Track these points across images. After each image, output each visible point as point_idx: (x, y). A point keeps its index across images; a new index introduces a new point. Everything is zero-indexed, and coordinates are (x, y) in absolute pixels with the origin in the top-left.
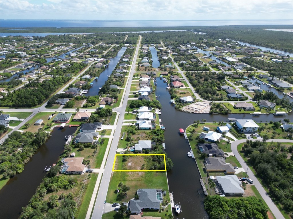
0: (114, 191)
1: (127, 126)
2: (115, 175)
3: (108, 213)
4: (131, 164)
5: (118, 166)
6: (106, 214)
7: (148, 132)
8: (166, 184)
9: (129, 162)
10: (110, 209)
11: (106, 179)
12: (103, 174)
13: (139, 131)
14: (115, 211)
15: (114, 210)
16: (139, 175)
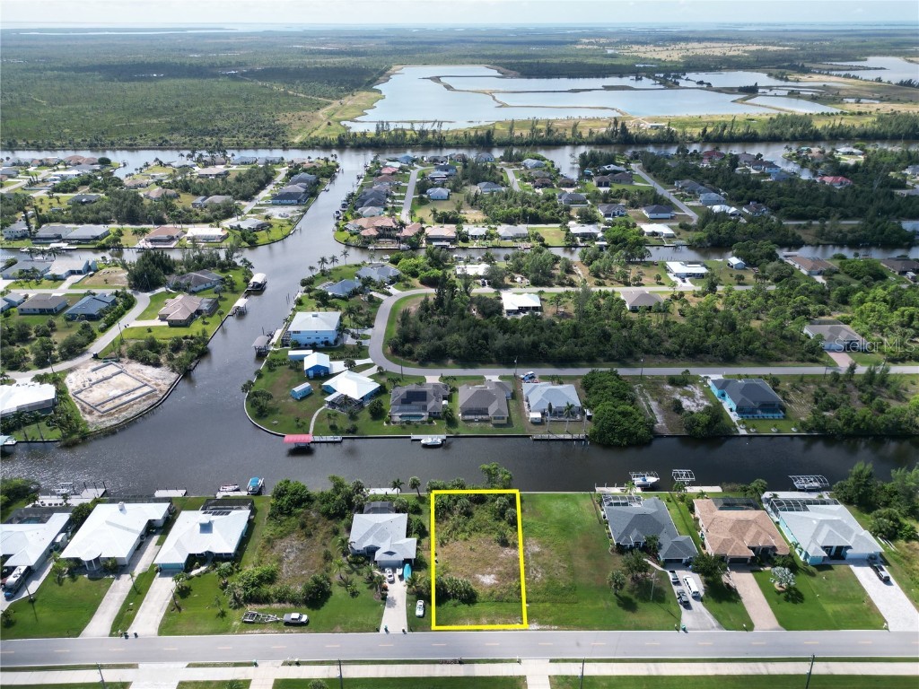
0: (629, 613)
1: (168, 614)
2: (550, 620)
3: (716, 617)
4: (489, 574)
5: (498, 615)
6: (720, 622)
7: (265, 530)
8: (565, 496)
9: (477, 582)
10: (701, 613)
11: (578, 644)
12: (551, 661)
13: (251, 556)
14: (702, 600)
15: (700, 604)
16: (539, 552)
